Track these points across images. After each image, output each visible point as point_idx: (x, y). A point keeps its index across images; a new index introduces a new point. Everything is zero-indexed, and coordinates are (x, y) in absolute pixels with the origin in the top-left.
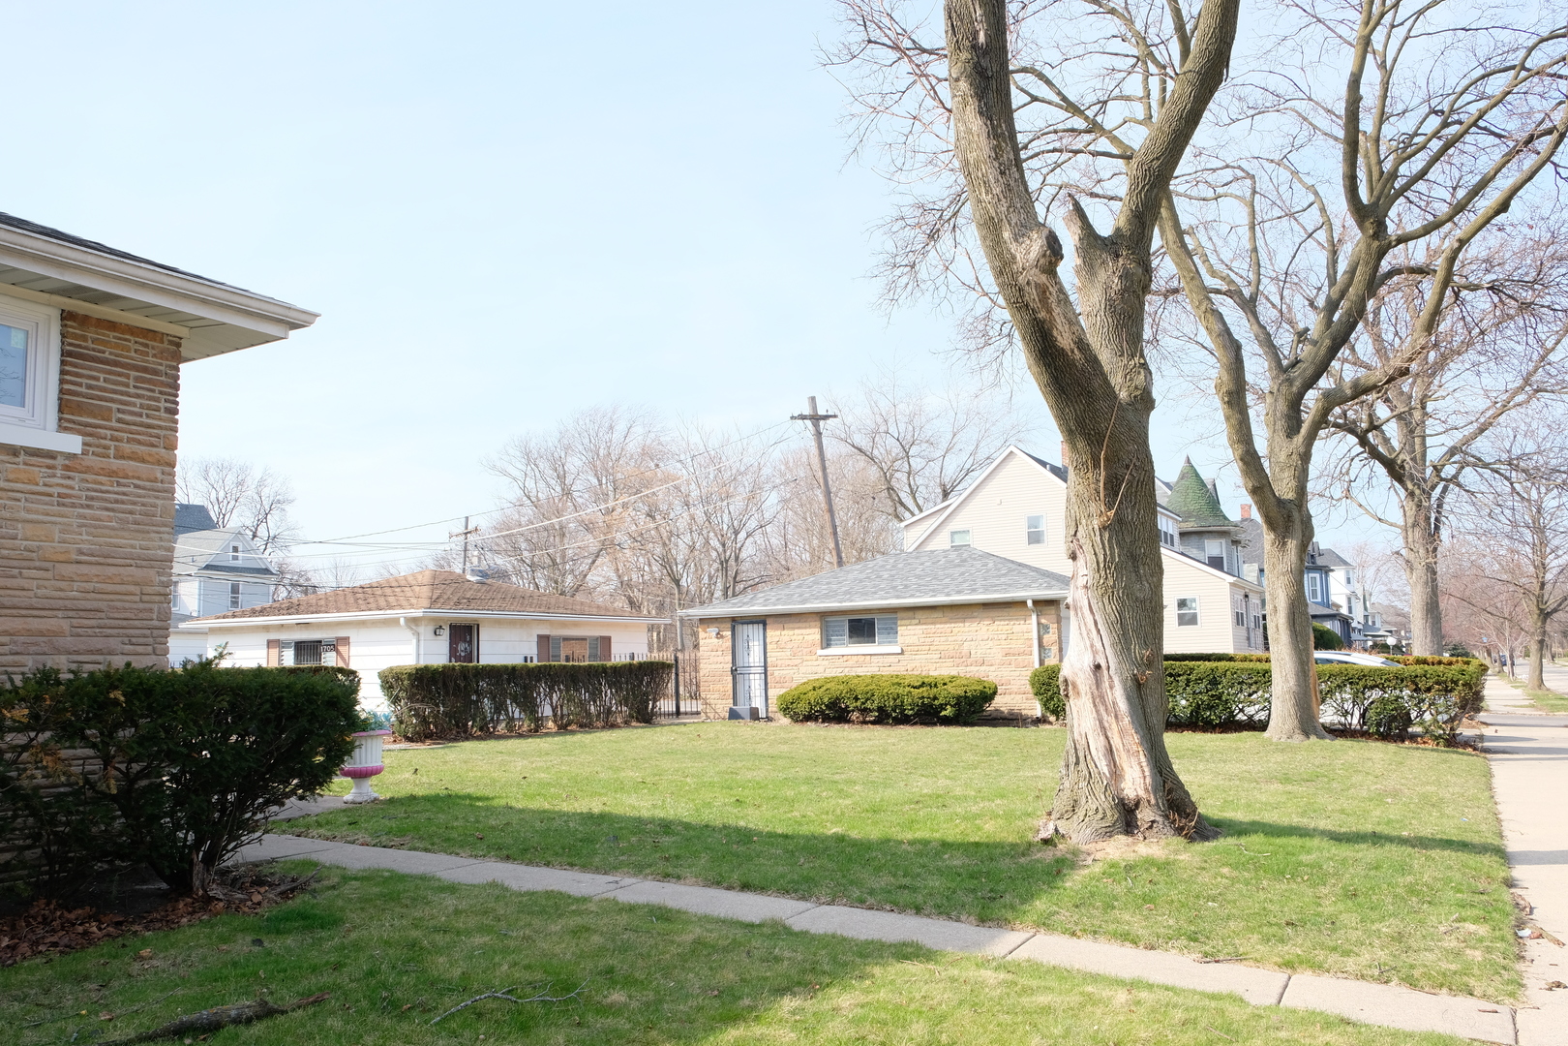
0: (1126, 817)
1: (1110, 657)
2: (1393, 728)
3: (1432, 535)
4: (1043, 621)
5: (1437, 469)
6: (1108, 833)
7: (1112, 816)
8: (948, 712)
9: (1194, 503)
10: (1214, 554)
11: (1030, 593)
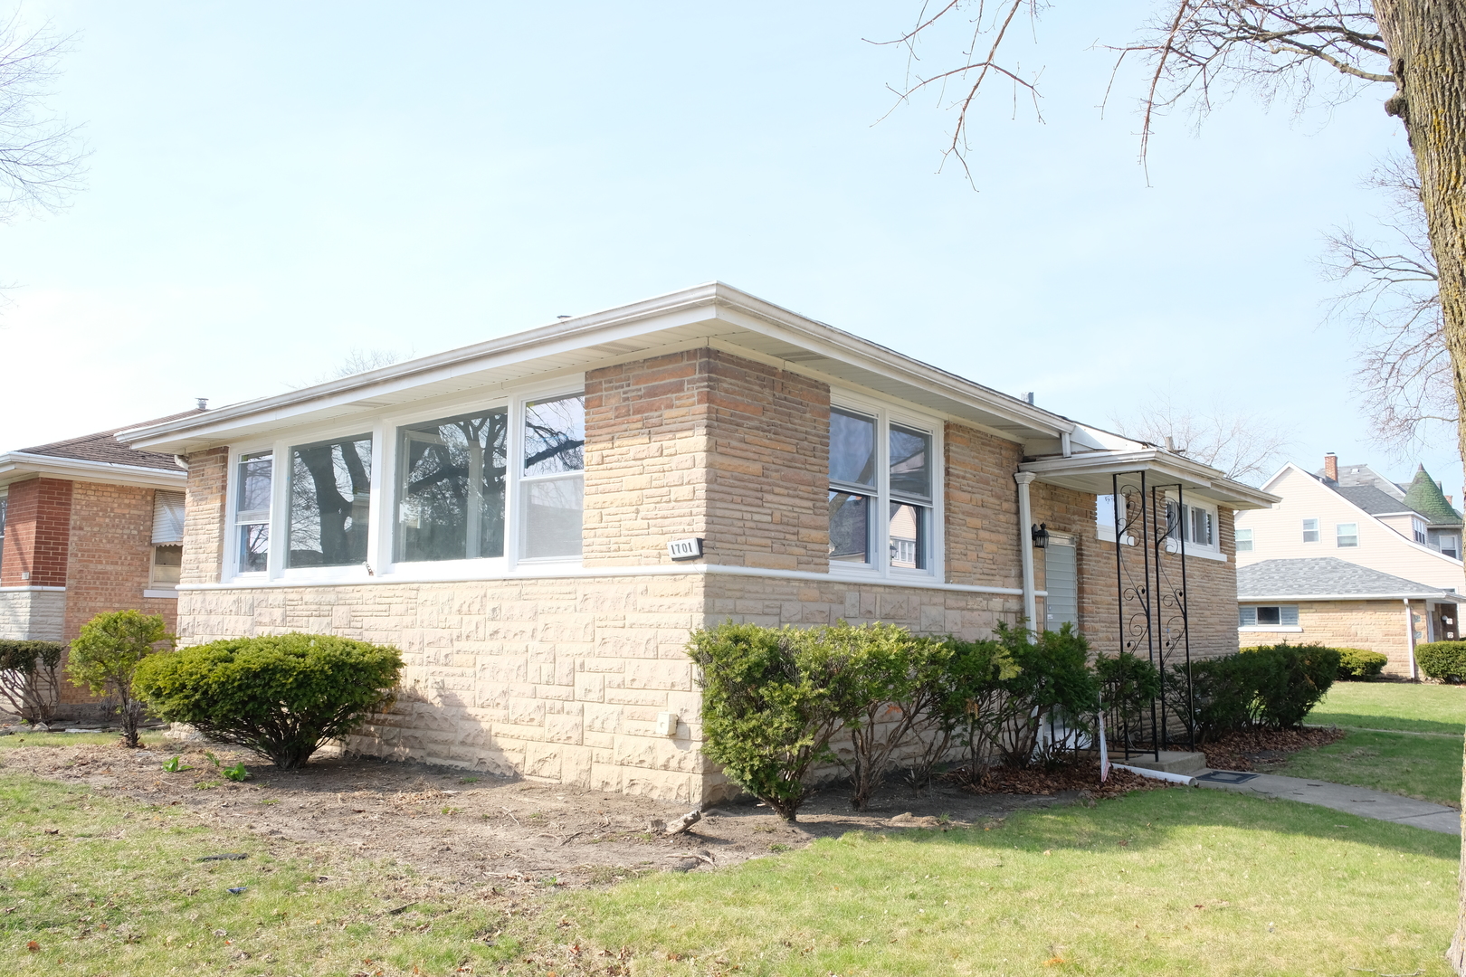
4: (1415, 613)
8: (1358, 672)
9: (1428, 502)
10: (1449, 547)
11: (1406, 595)
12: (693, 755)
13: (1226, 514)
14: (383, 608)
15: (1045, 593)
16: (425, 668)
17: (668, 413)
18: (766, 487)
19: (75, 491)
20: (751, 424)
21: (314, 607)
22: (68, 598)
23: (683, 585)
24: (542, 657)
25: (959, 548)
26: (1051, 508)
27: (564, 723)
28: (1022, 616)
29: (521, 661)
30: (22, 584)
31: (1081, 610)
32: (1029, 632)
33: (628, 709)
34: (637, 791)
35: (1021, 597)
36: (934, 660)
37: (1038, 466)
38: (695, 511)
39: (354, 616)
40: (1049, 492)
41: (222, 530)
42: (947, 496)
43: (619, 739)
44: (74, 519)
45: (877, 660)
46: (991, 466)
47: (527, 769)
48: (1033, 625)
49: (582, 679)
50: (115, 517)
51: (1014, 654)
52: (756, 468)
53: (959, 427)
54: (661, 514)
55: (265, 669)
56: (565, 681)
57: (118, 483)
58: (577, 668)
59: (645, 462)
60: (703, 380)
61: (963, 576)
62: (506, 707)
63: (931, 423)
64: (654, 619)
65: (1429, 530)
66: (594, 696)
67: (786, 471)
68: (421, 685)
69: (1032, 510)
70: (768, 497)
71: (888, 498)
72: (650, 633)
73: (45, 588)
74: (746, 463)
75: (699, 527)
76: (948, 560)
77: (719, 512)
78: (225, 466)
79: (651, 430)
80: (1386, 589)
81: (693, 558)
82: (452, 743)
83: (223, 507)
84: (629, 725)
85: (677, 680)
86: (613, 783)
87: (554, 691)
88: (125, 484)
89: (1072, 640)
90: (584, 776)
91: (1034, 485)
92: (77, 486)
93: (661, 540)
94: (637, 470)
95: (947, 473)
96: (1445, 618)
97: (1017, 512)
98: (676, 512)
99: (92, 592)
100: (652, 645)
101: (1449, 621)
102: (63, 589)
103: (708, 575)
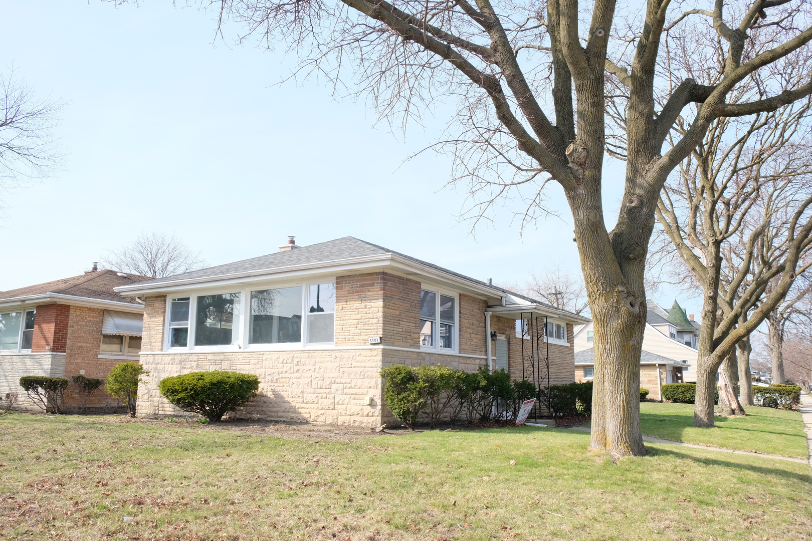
0: (733, 412)
1: (728, 383)
2: (774, 404)
3: (781, 339)
4: (661, 371)
5: (782, 314)
6: (731, 415)
7: (731, 412)
9: (679, 319)
10: (688, 340)
11: (657, 362)
12: (378, 411)
13: (570, 326)
14: (247, 361)
15: (495, 358)
16: (266, 384)
17: (368, 294)
18: (401, 319)
19: (71, 310)
20: (396, 297)
21: (213, 361)
22: (67, 358)
23: (374, 353)
24: (318, 379)
25: (464, 341)
26: (498, 325)
27: (327, 402)
28: (487, 365)
29: (309, 380)
30: (45, 352)
31: (509, 365)
32: (489, 370)
33: (353, 396)
34: (356, 424)
35: (486, 359)
36: (458, 378)
37: (493, 309)
38: (378, 327)
39: (232, 365)
40: (497, 319)
41: (163, 329)
42: (460, 321)
43: (349, 407)
44: (70, 323)
45: (442, 376)
46: (476, 310)
47: (312, 419)
48: (491, 368)
49: (334, 386)
50: (87, 322)
51: (485, 377)
52: (398, 312)
53: (465, 295)
54: (366, 328)
55: (218, 382)
56: (327, 387)
57: (89, 307)
58: (333, 382)
59: (360, 310)
60: (382, 283)
61: (465, 351)
62: (303, 398)
63: (454, 294)
64: (363, 364)
65: (677, 332)
66: (339, 392)
67: (407, 313)
68: (265, 390)
69: (491, 326)
70: (402, 323)
71: (440, 322)
72: (362, 369)
73: (58, 353)
74: (395, 311)
75: (380, 333)
76: (460, 345)
77: (387, 328)
78: (165, 303)
79: (362, 299)
80: (649, 360)
81: (378, 344)
82: (279, 412)
83: (164, 320)
84: (353, 402)
85: (372, 385)
86: (347, 422)
87: (323, 391)
88: (92, 307)
89: (505, 374)
90: (335, 421)
91: (492, 316)
92: (72, 307)
93: (366, 337)
94: (357, 313)
95: (460, 312)
96: (677, 373)
97: (485, 327)
98: (372, 328)
99: (77, 355)
100: (362, 373)
101: (679, 375)
102: (65, 354)
103: (383, 349)
